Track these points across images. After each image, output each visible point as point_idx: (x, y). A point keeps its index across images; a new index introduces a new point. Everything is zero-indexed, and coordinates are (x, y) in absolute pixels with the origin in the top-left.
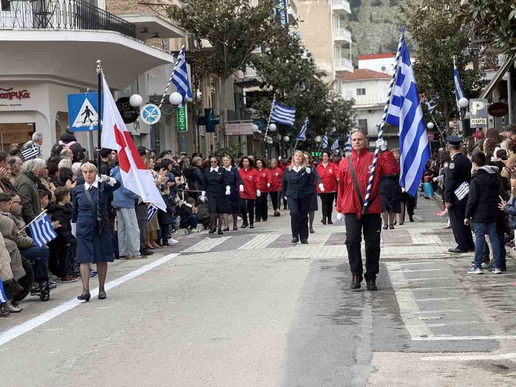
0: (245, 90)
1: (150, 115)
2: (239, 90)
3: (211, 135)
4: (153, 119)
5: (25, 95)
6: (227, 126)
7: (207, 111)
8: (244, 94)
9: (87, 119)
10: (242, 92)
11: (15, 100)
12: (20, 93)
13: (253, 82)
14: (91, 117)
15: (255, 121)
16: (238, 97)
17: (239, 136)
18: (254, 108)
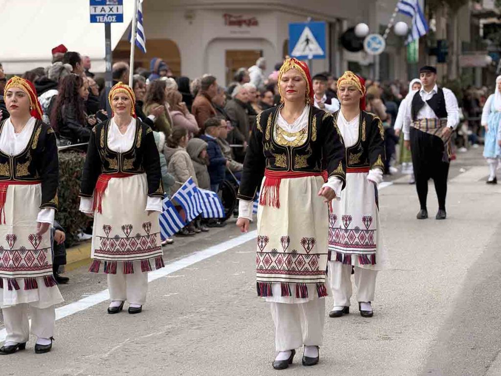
0: (483, 22)
1: (374, 45)
2: (475, 21)
3: (443, 67)
4: (376, 49)
5: (253, 23)
6: (460, 57)
7: (439, 42)
8: (481, 26)
9: (307, 48)
10: (479, 23)
11: (244, 28)
12: (250, 21)
13: (490, 14)
14: (311, 46)
15: (490, 53)
16: (475, 28)
17: (474, 69)
18: (491, 39)
